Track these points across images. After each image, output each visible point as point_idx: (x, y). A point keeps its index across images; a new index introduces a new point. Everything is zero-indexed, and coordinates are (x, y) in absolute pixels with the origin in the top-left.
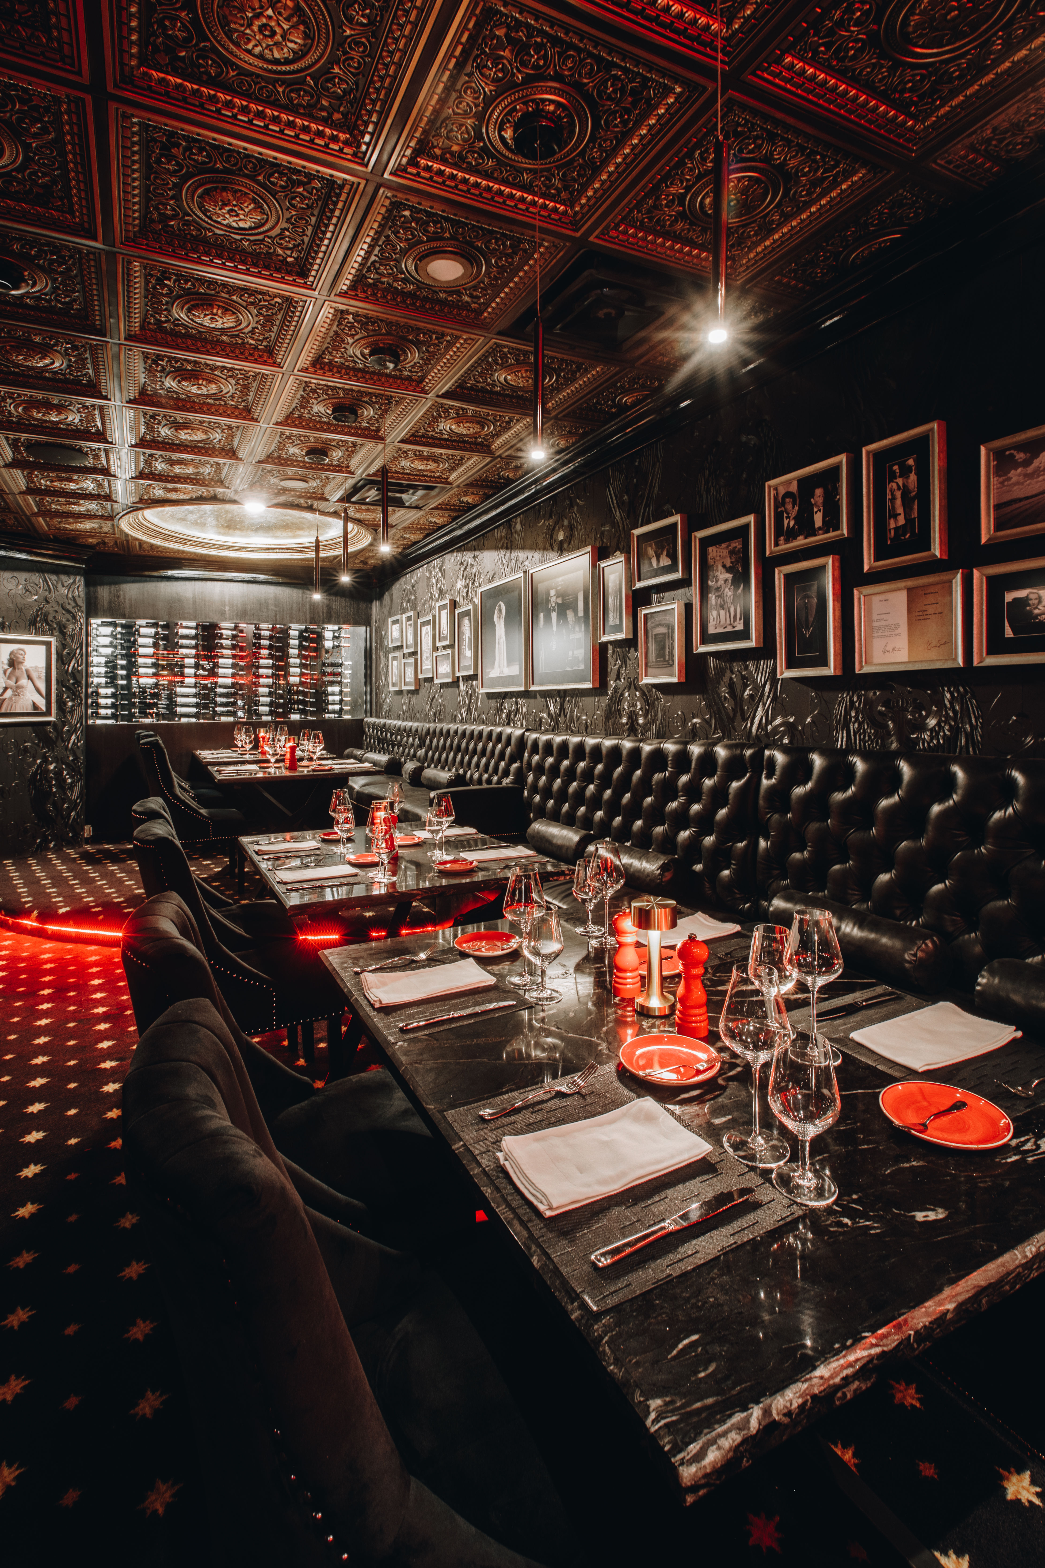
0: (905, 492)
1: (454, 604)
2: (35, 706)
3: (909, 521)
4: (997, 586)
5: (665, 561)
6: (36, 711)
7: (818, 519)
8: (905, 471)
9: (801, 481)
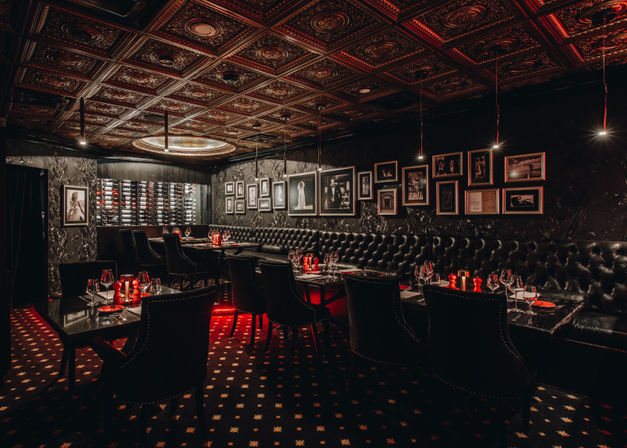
0: (481, 165)
1: (271, 180)
2: (81, 218)
3: (482, 174)
4: (509, 194)
5: (389, 175)
6: (81, 221)
7: (452, 169)
8: (482, 160)
9: (445, 158)
